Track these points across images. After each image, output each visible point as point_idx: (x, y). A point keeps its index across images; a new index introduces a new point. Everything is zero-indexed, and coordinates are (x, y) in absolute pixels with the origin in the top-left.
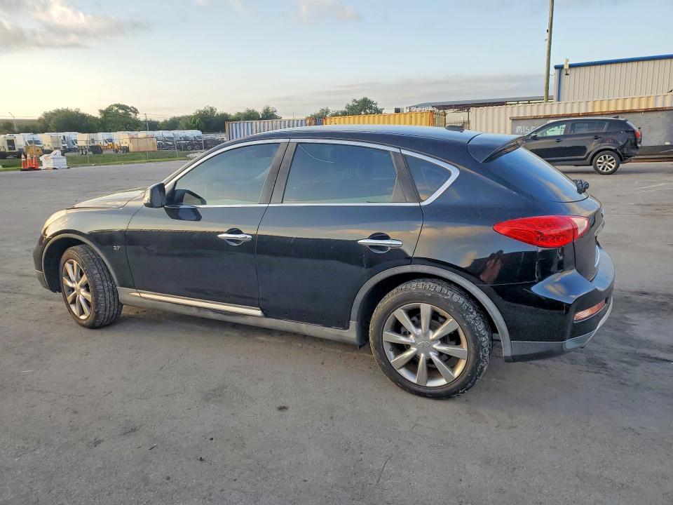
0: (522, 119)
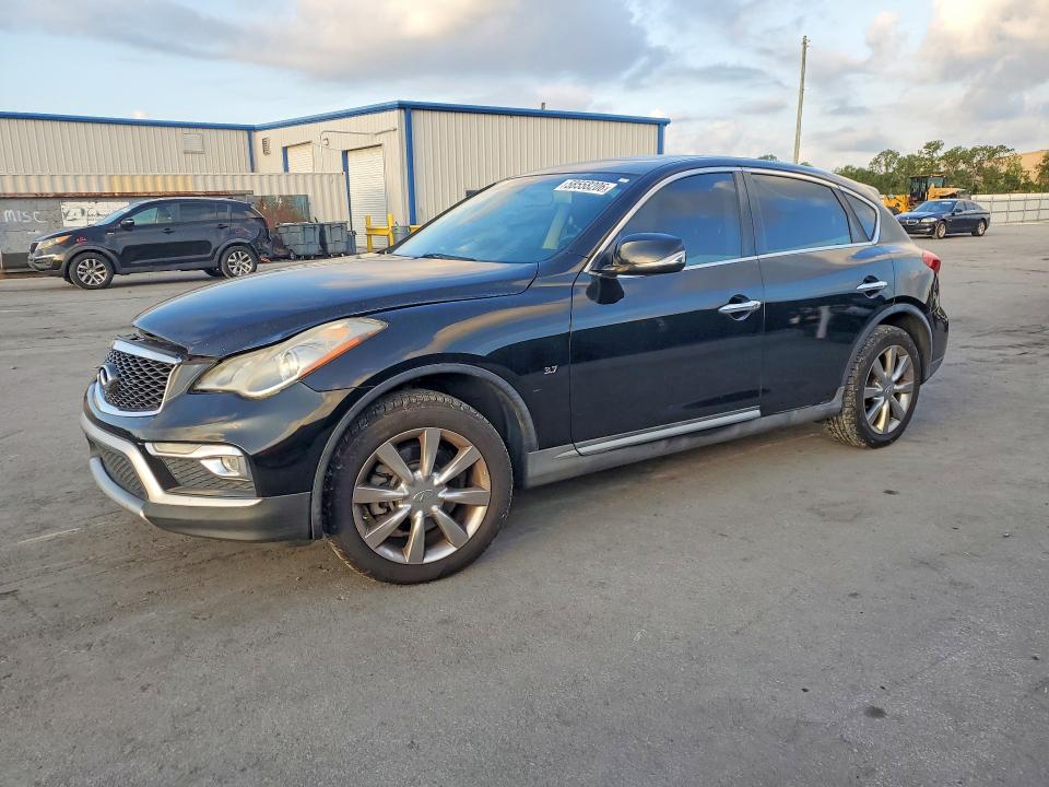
0: (13, 198)
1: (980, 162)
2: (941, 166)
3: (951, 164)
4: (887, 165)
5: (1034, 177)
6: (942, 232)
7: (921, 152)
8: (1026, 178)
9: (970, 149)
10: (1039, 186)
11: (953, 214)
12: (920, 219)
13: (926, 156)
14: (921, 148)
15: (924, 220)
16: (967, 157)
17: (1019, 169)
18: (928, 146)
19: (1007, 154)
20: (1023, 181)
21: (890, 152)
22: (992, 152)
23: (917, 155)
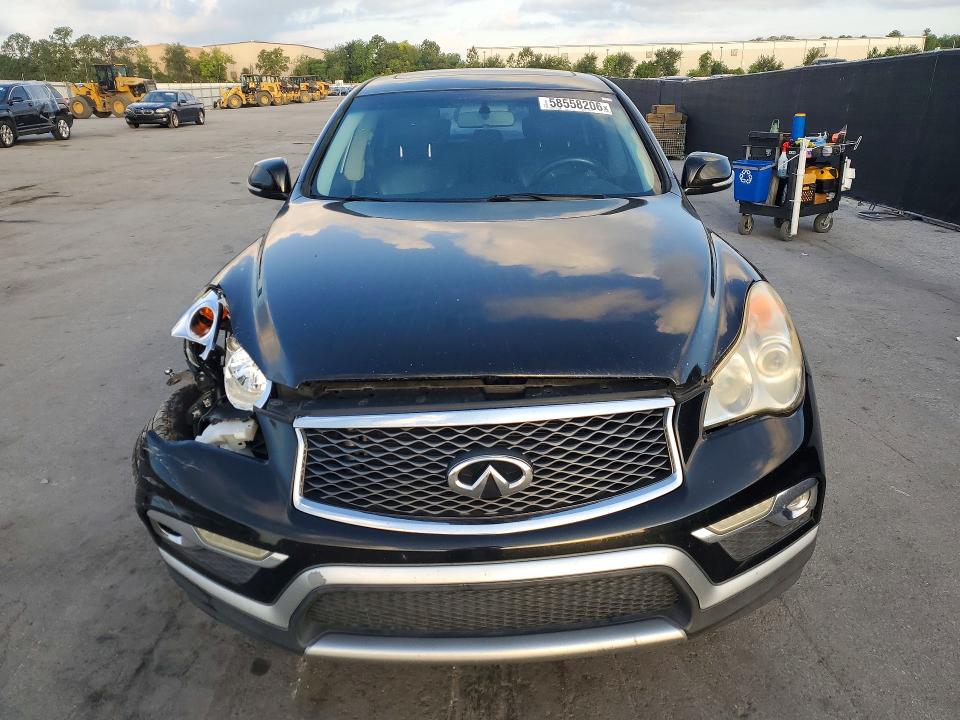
1: (112, 52)
2: (77, 53)
3: (84, 51)
4: (21, 49)
5: (162, 68)
6: (176, 122)
7: (52, 38)
8: (157, 69)
9: (98, 38)
10: (169, 77)
11: (179, 105)
12: (155, 109)
13: (59, 42)
14: (51, 34)
15: (158, 111)
16: (100, 45)
17: (148, 60)
18: (58, 31)
19: (133, 45)
20: (154, 72)
21: (20, 36)
22: (121, 43)
23: (49, 40)
